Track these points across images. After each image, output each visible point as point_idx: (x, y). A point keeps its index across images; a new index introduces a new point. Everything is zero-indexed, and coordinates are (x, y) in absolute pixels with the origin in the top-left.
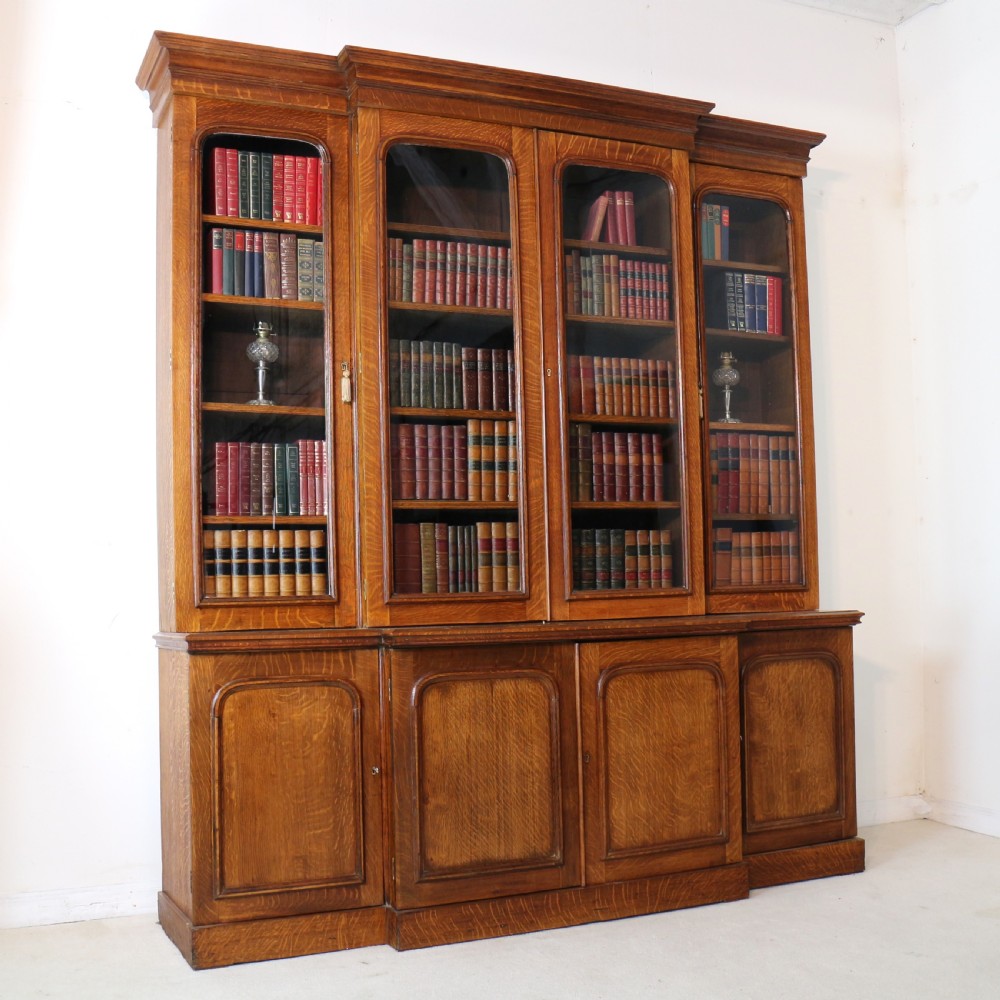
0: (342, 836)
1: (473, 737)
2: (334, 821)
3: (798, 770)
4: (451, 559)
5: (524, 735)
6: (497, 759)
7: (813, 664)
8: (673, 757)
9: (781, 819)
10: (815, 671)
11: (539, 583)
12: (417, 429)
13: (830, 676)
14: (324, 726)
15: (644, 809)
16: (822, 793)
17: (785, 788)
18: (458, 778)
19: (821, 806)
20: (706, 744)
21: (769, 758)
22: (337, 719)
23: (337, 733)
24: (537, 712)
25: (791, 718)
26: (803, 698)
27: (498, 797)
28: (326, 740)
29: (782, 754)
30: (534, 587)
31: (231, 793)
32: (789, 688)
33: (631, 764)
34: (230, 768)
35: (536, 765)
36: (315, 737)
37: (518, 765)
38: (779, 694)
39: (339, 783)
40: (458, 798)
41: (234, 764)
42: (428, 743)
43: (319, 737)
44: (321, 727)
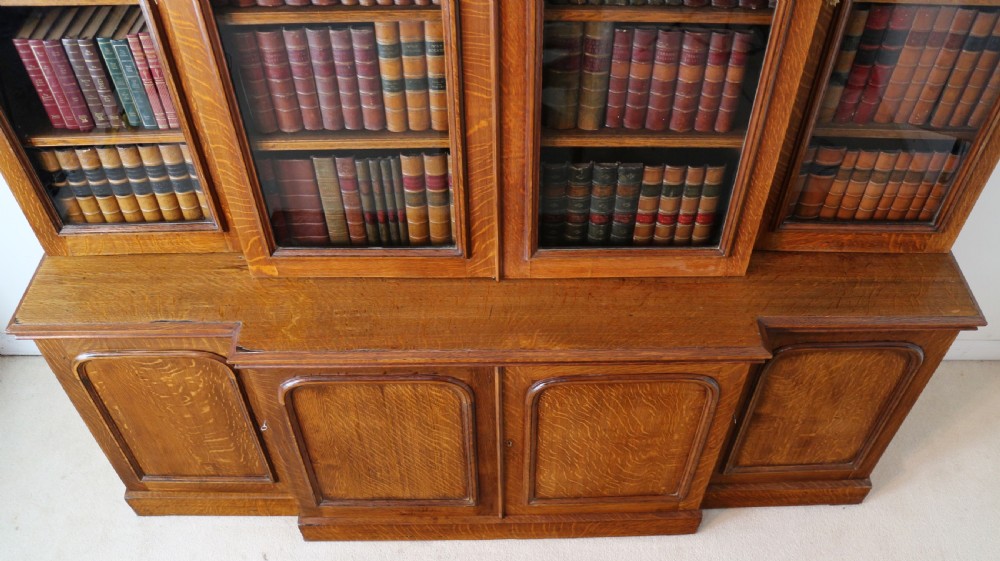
0: (246, 455)
1: (363, 424)
2: (235, 445)
3: (813, 435)
4: (363, 198)
5: (427, 424)
6: (394, 439)
7: (880, 354)
8: (627, 446)
9: (773, 465)
10: (879, 361)
11: (484, 241)
12: (289, 37)
13: (902, 365)
14: (201, 386)
15: (580, 477)
16: (837, 450)
17: (788, 446)
18: (349, 450)
19: (830, 459)
20: (676, 437)
21: (776, 425)
22: (214, 382)
23: (217, 390)
24: (444, 409)
25: (823, 397)
26: (848, 383)
27: (399, 463)
28: (207, 395)
29: (797, 422)
30: (477, 245)
31: (122, 424)
32: (831, 373)
33: (568, 449)
34: (114, 410)
35: (445, 445)
36: (193, 394)
37: (420, 444)
38: (814, 377)
39: (231, 423)
40: (351, 462)
41: (117, 408)
42: (308, 426)
43: (199, 394)
44: (198, 388)
